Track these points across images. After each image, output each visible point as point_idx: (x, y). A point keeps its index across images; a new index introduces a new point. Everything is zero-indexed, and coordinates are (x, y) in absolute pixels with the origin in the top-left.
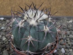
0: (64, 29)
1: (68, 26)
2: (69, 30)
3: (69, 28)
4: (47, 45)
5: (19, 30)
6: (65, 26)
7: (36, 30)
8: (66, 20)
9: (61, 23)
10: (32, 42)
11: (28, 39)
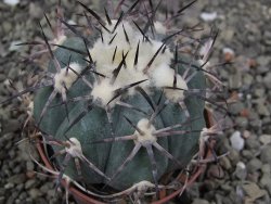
1: (263, 33)
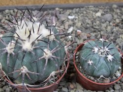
0: (86, 28)
2: (95, 30)
3: (95, 27)
4: (50, 75)
5: (8, 59)
6: (88, 24)
7: (32, 57)
8: (92, 10)
9: (84, 16)
10: (27, 74)
11: (22, 72)
